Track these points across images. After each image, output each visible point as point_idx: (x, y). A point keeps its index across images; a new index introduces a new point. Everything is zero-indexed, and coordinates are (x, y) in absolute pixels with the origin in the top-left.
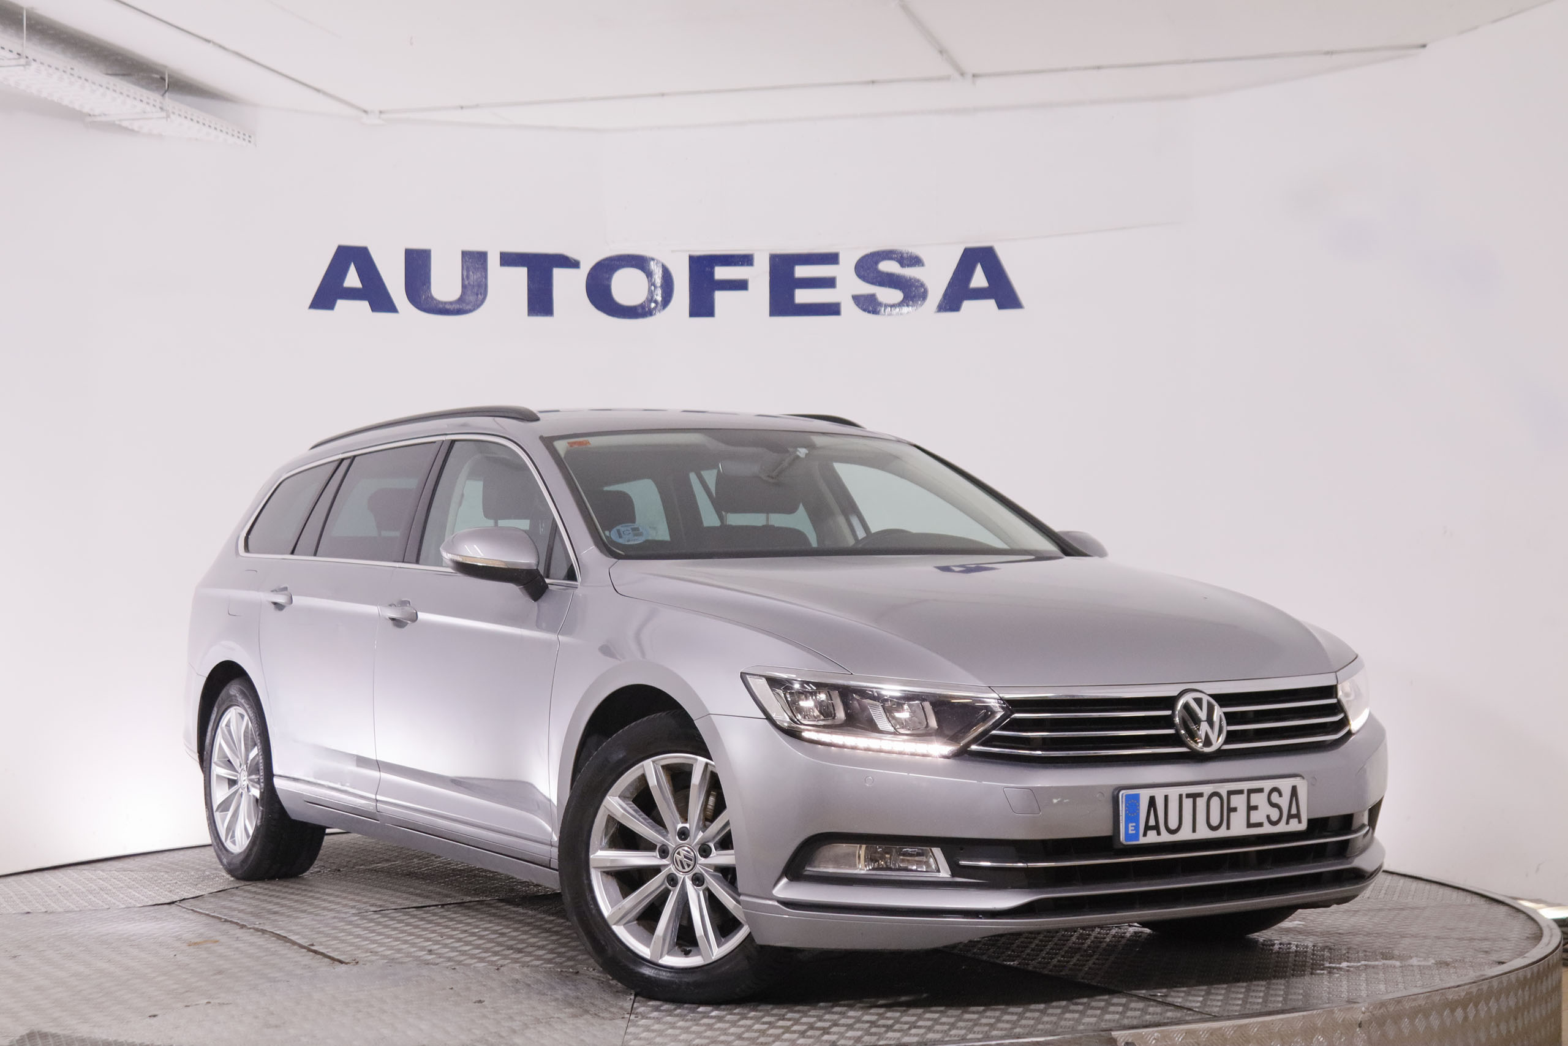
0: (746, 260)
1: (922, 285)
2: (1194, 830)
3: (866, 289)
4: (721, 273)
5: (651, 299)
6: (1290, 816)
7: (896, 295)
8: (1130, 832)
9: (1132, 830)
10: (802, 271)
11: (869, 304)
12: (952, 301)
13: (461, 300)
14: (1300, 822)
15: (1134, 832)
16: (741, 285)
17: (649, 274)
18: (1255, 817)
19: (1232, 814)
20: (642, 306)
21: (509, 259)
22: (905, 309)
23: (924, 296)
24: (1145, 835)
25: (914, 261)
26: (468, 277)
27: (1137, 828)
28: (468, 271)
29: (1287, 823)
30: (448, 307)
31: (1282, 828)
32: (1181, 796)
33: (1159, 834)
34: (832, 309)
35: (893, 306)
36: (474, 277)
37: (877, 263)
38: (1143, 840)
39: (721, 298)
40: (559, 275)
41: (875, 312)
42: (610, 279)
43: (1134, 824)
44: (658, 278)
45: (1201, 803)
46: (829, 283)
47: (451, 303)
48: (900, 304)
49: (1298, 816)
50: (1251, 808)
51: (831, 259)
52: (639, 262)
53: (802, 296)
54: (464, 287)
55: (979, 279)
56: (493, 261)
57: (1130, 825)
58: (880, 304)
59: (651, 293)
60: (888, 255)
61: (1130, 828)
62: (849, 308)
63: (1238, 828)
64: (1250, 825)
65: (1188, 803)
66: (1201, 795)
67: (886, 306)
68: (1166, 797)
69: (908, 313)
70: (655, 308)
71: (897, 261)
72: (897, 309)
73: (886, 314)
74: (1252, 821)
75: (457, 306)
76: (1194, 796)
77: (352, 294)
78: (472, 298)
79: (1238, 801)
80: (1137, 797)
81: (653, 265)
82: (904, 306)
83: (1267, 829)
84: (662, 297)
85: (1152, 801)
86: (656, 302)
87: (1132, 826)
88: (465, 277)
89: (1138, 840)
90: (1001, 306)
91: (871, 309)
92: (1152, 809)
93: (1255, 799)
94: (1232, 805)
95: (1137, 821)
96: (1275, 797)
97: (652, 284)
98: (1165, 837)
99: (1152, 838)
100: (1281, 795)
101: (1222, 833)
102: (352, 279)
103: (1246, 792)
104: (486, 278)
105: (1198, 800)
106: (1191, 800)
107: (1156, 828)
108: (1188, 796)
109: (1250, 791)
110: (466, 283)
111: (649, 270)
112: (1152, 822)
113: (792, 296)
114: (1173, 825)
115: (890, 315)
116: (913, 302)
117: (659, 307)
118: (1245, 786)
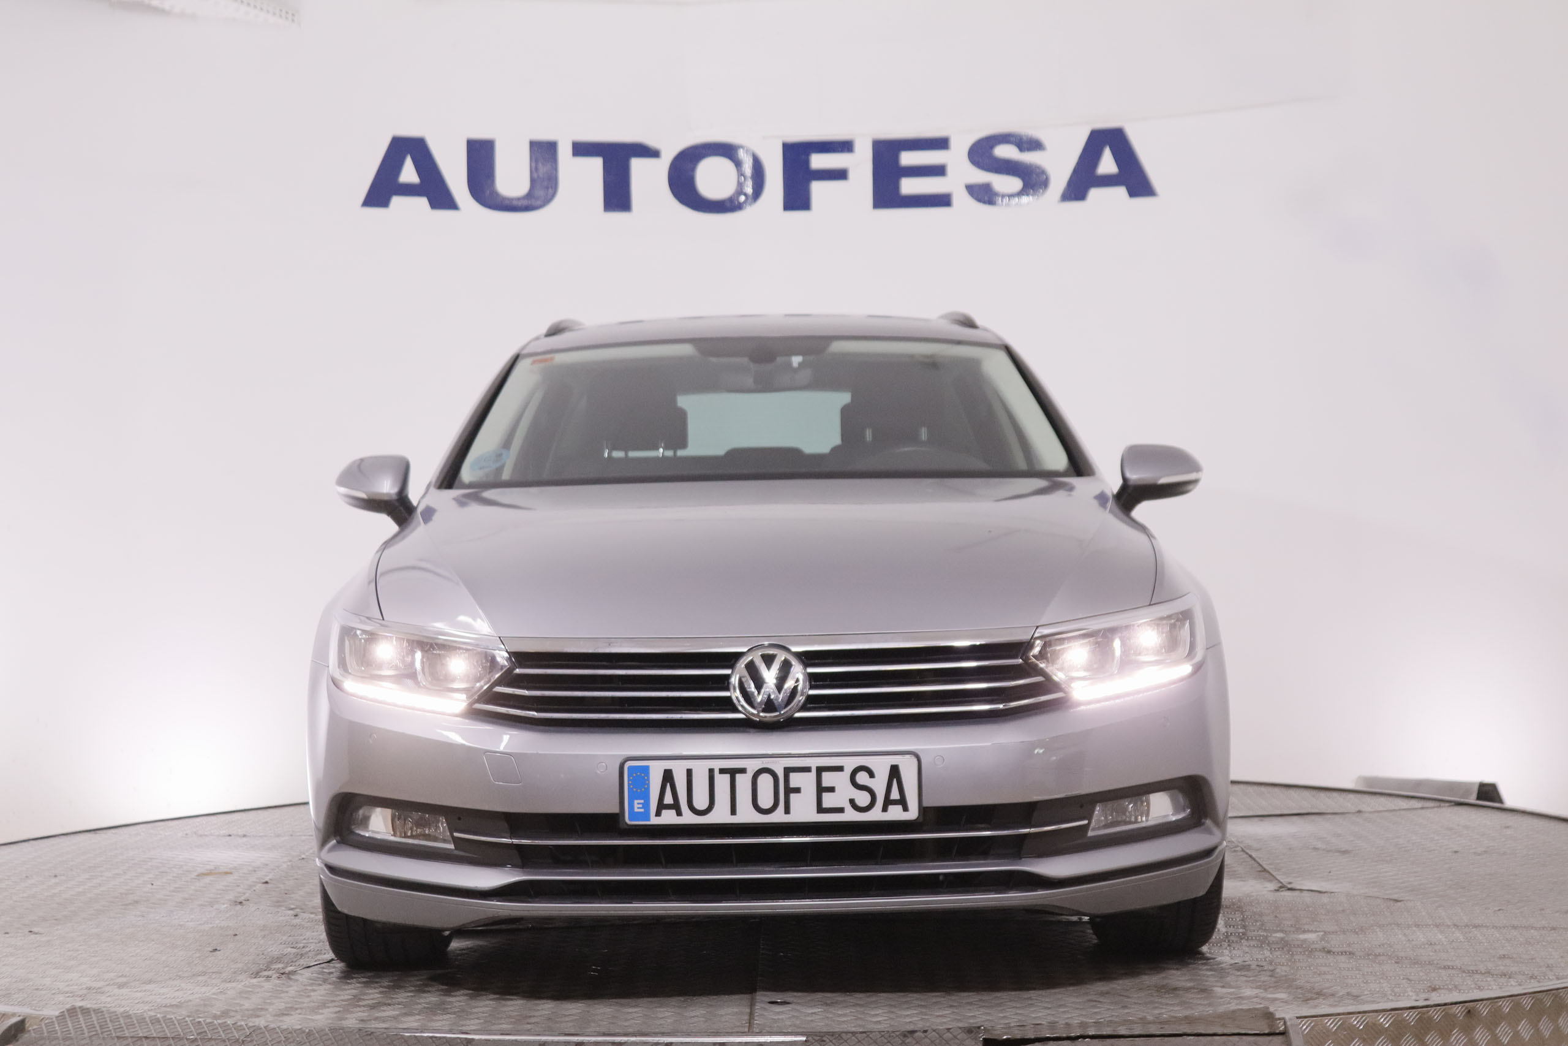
0: (845, 146)
1: (1043, 172)
2: (733, 811)
3: (981, 177)
4: (818, 161)
5: (740, 191)
6: (888, 802)
7: (1014, 184)
8: (636, 810)
9: (638, 808)
10: (908, 158)
11: (983, 194)
12: (1077, 189)
13: (529, 195)
14: (906, 809)
15: (642, 810)
16: (840, 175)
17: (738, 164)
18: (828, 800)
19: (793, 796)
20: (731, 200)
21: (582, 149)
22: (1025, 199)
23: (1045, 184)
24: (658, 814)
25: (1034, 145)
26: (537, 169)
27: (646, 805)
28: (537, 161)
29: (885, 809)
30: (515, 203)
31: (876, 815)
32: (711, 771)
33: (679, 813)
34: (942, 201)
35: (1011, 196)
36: (543, 169)
37: (992, 147)
38: (654, 821)
39: (818, 189)
40: (637, 165)
41: (991, 202)
42: (693, 169)
43: (642, 801)
44: (748, 168)
45: (743, 782)
46: (938, 171)
47: (519, 199)
48: (1020, 194)
49: (903, 802)
50: (821, 790)
51: (941, 144)
52: (727, 151)
53: (909, 186)
54: (533, 181)
55: (1107, 165)
56: (564, 152)
57: (636, 802)
58: (997, 194)
59: (740, 185)
60: (1004, 138)
61: (636, 806)
62: (962, 198)
63: (803, 810)
64: (820, 809)
65: (722, 782)
66: (743, 771)
67: (1003, 196)
68: (689, 772)
69: (1028, 204)
70: (745, 202)
71: (1016, 145)
72: (1016, 199)
73: (1004, 204)
74: (825, 805)
75: (525, 203)
76: (733, 773)
77: (408, 190)
78: (540, 193)
79: (806, 782)
80: (646, 769)
81: (742, 154)
82: (1023, 195)
83: (851, 816)
84: (753, 188)
85: (668, 776)
86: (745, 195)
87: (638, 804)
88: (533, 170)
89: (649, 820)
90: (1133, 193)
91: (986, 198)
92: (668, 784)
93: (828, 779)
94: (792, 785)
95: (646, 796)
96: (862, 778)
97: (741, 174)
98: (688, 818)
99: (668, 818)
100: (871, 775)
101: (778, 817)
102: (409, 174)
103: (814, 770)
104: (556, 169)
105: (739, 777)
106: (727, 777)
107: (676, 807)
108: (722, 771)
109: (820, 770)
110: (535, 175)
111: (738, 158)
112: (668, 799)
113: (897, 187)
114: (701, 802)
115: (1008, 205)
116: (1033, 190)
117: (750, 200)
118: (814, 763)
